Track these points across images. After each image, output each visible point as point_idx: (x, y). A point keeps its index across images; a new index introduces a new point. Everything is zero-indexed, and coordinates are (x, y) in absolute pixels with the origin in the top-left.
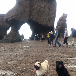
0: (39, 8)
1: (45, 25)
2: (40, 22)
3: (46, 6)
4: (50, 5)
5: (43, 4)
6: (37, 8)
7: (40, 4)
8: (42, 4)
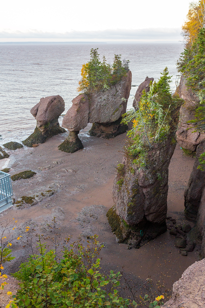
0: (99, 104)
1: (109, 121)
2: (101, 121)
3: (109, 95)
4: (116, 90)
5: (105, 94)
6: (97, 105)
7: (101, 98)
8: (103, 96)
